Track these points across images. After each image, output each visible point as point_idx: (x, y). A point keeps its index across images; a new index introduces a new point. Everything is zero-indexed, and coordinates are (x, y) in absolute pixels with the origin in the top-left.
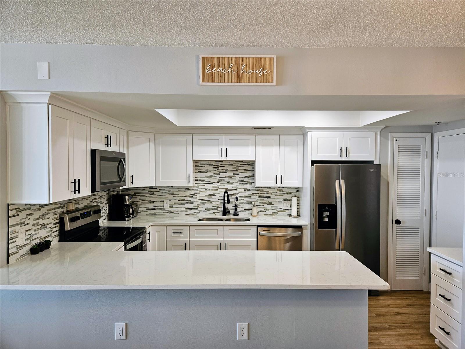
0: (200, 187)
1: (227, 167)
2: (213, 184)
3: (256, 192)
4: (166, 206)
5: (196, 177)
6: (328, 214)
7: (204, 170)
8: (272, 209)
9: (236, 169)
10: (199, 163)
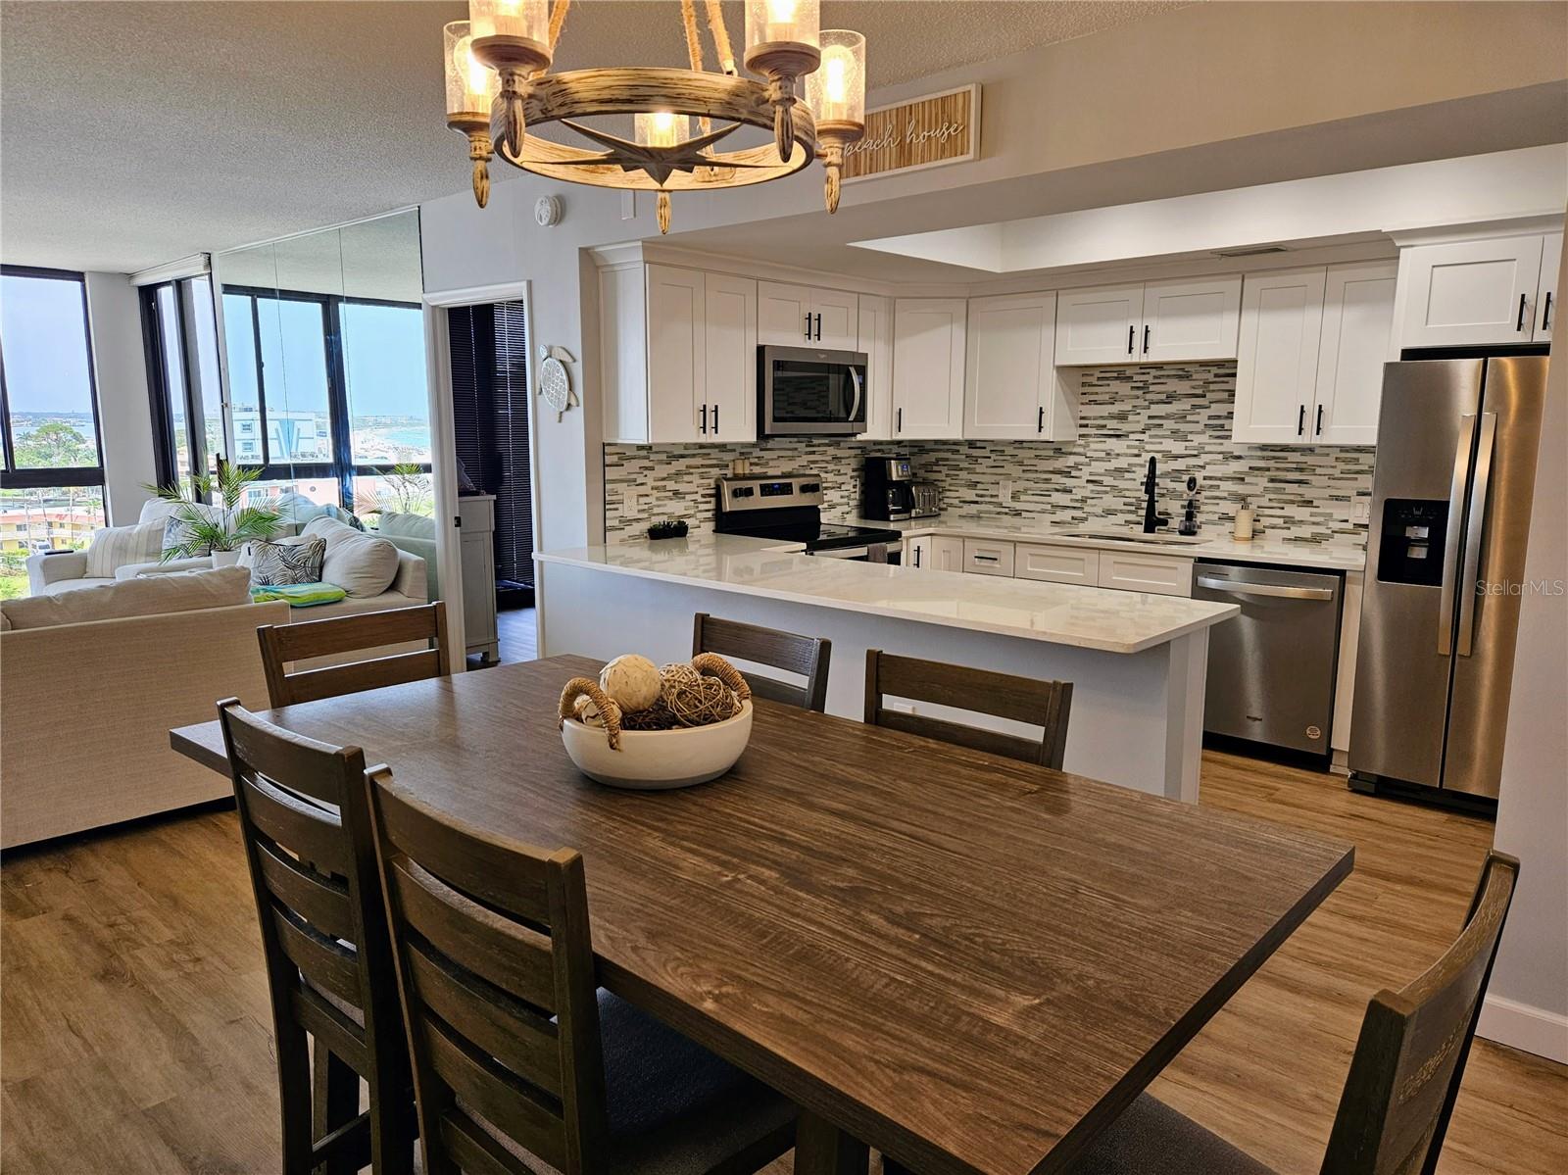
0: (1093, 446)
1: (1173, 385)
2: (1127, 436)
3: (1262, 464)
4: (1005, 497)
5: (1082, 418)
6: (1424, 533)
7: (1107, 397)
8: (1314, 523)
9: (1199, 391)
10: (1092, 375)
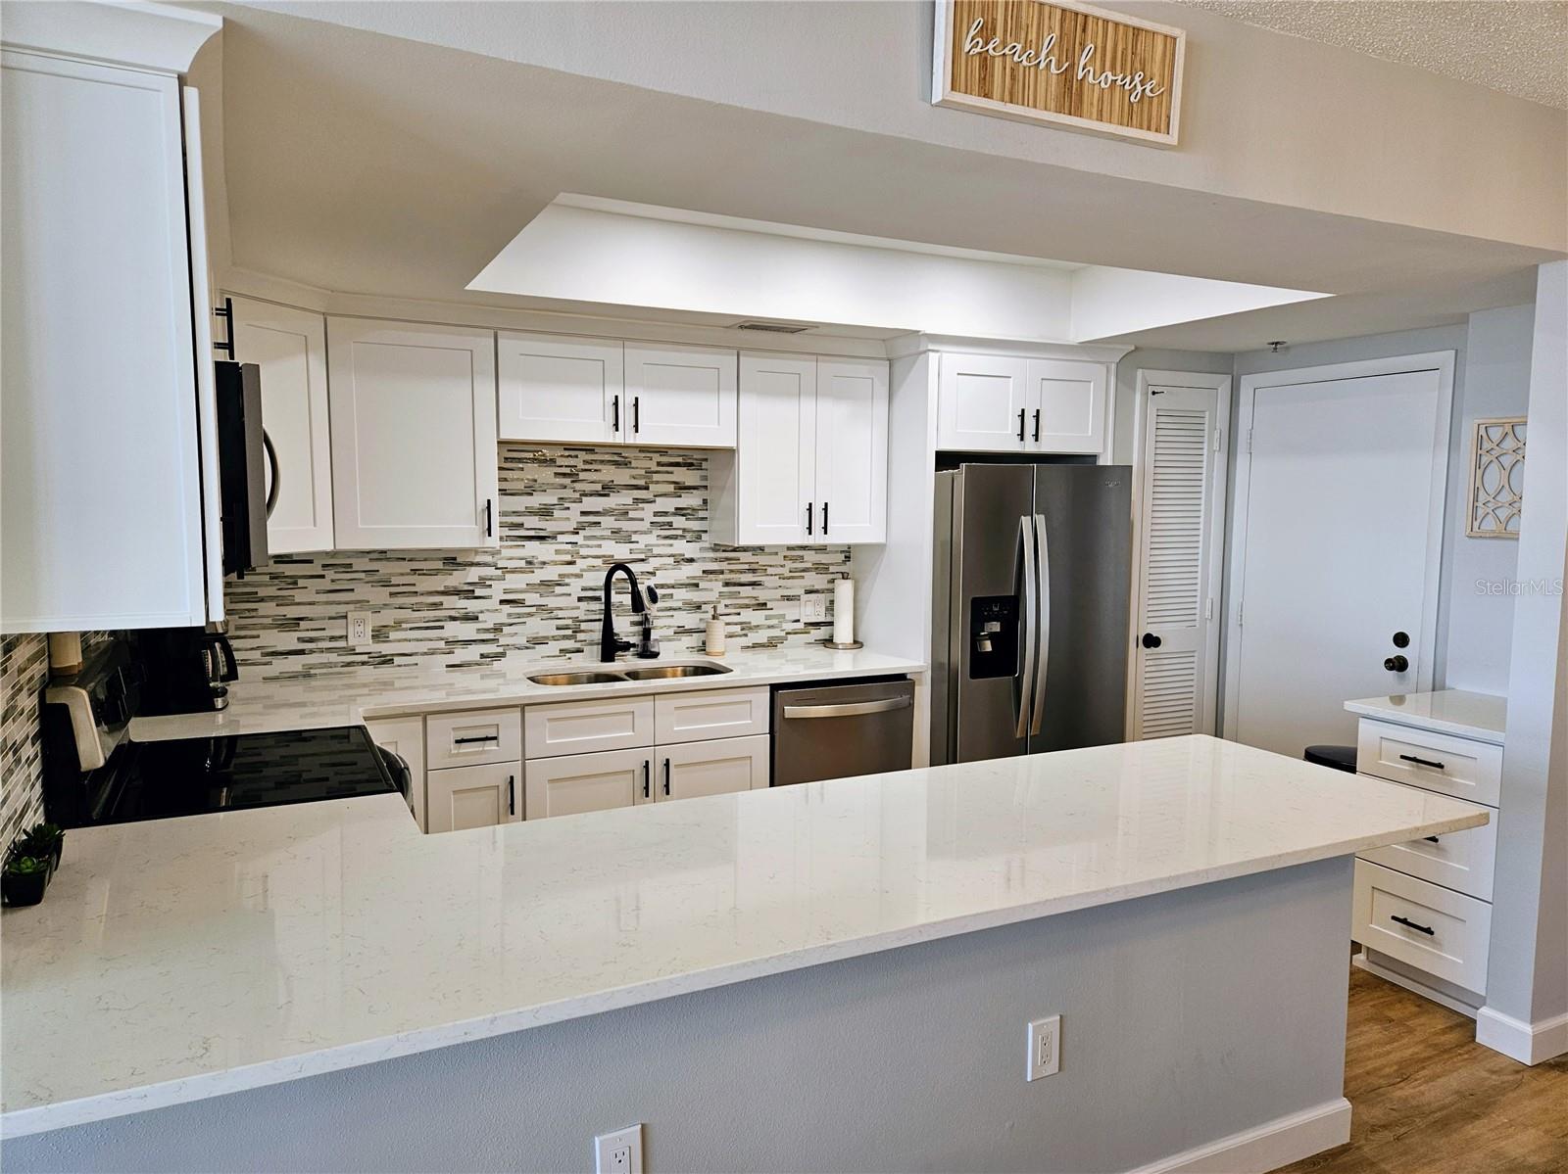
0: (506, 553)
1: (609, 473)
2: (555, 538)
3: (715, 566)
6: (996, 627)
7: (520, 486)
8: (769, 627)
9: (642, 482)
